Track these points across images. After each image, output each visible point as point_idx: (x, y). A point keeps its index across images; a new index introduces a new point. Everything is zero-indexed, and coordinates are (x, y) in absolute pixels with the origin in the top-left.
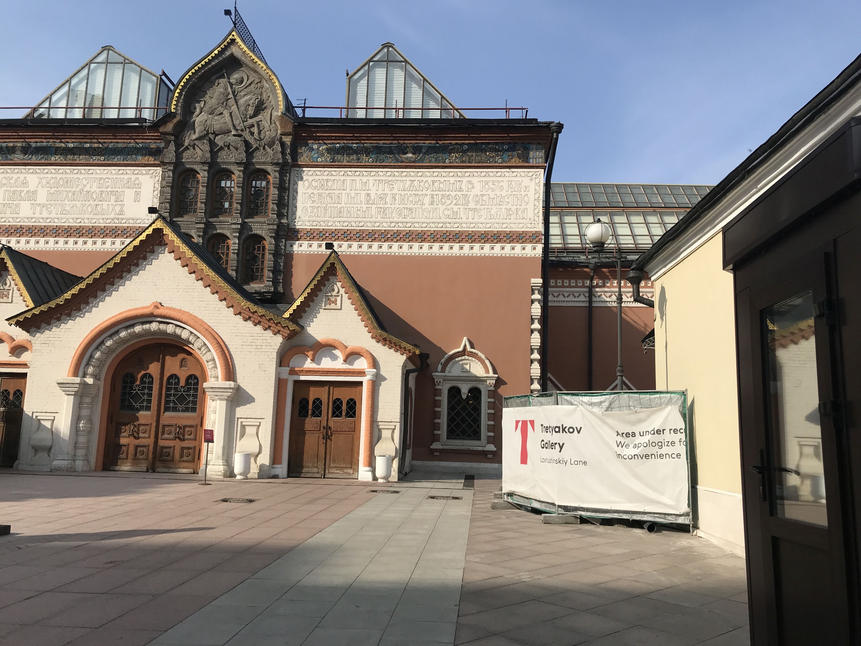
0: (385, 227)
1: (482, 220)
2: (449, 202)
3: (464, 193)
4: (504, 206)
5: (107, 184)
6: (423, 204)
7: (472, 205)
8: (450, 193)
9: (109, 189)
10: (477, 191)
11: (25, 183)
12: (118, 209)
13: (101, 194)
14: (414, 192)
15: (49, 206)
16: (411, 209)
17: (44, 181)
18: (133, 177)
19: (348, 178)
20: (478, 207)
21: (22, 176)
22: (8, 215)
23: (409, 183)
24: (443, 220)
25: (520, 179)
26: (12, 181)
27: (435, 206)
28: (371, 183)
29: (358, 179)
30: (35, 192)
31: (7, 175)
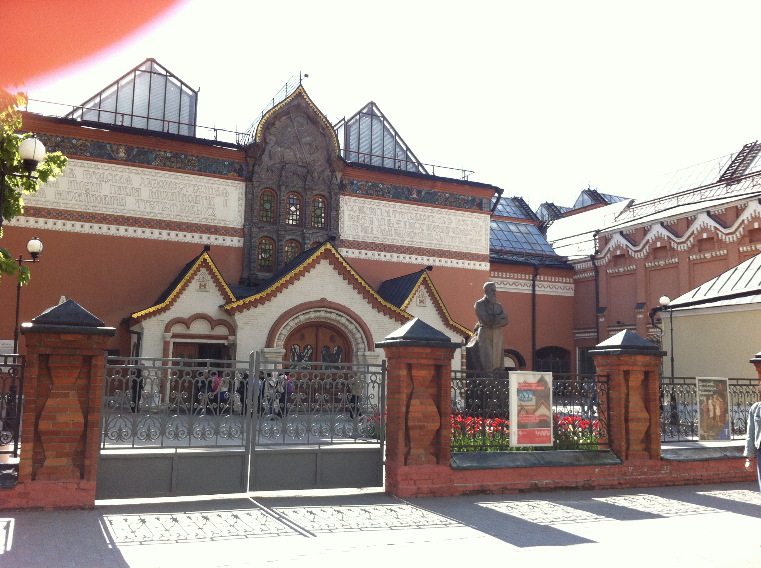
0: (400, 243)
1: (457, 244)
2: (438, 230)
3: (446, 225)
4: (469, 237)
5: (200, 190)
6: (423, 230)
7: (451, 234)
8: (438, 224)
9: (202, 195)
10: (453, 225)
11: (129, 180)
12: (210, 211)
13: (196, 198)
14: (417, 222)
15: (152, 203)
16: (416, 233)
17: (146, 182)
18: (222, 188)
19: (377, 207)
20: (455, 235)
21: (126, 175)
22: (115, 206)
23: (414, 215)
24: (435, 242)
25: (477, 220)
26: (118, 178)
27: (430, 232)
28: (391, 212)
29: (383, 208)
30: (138, 190)
31: (112, 173)
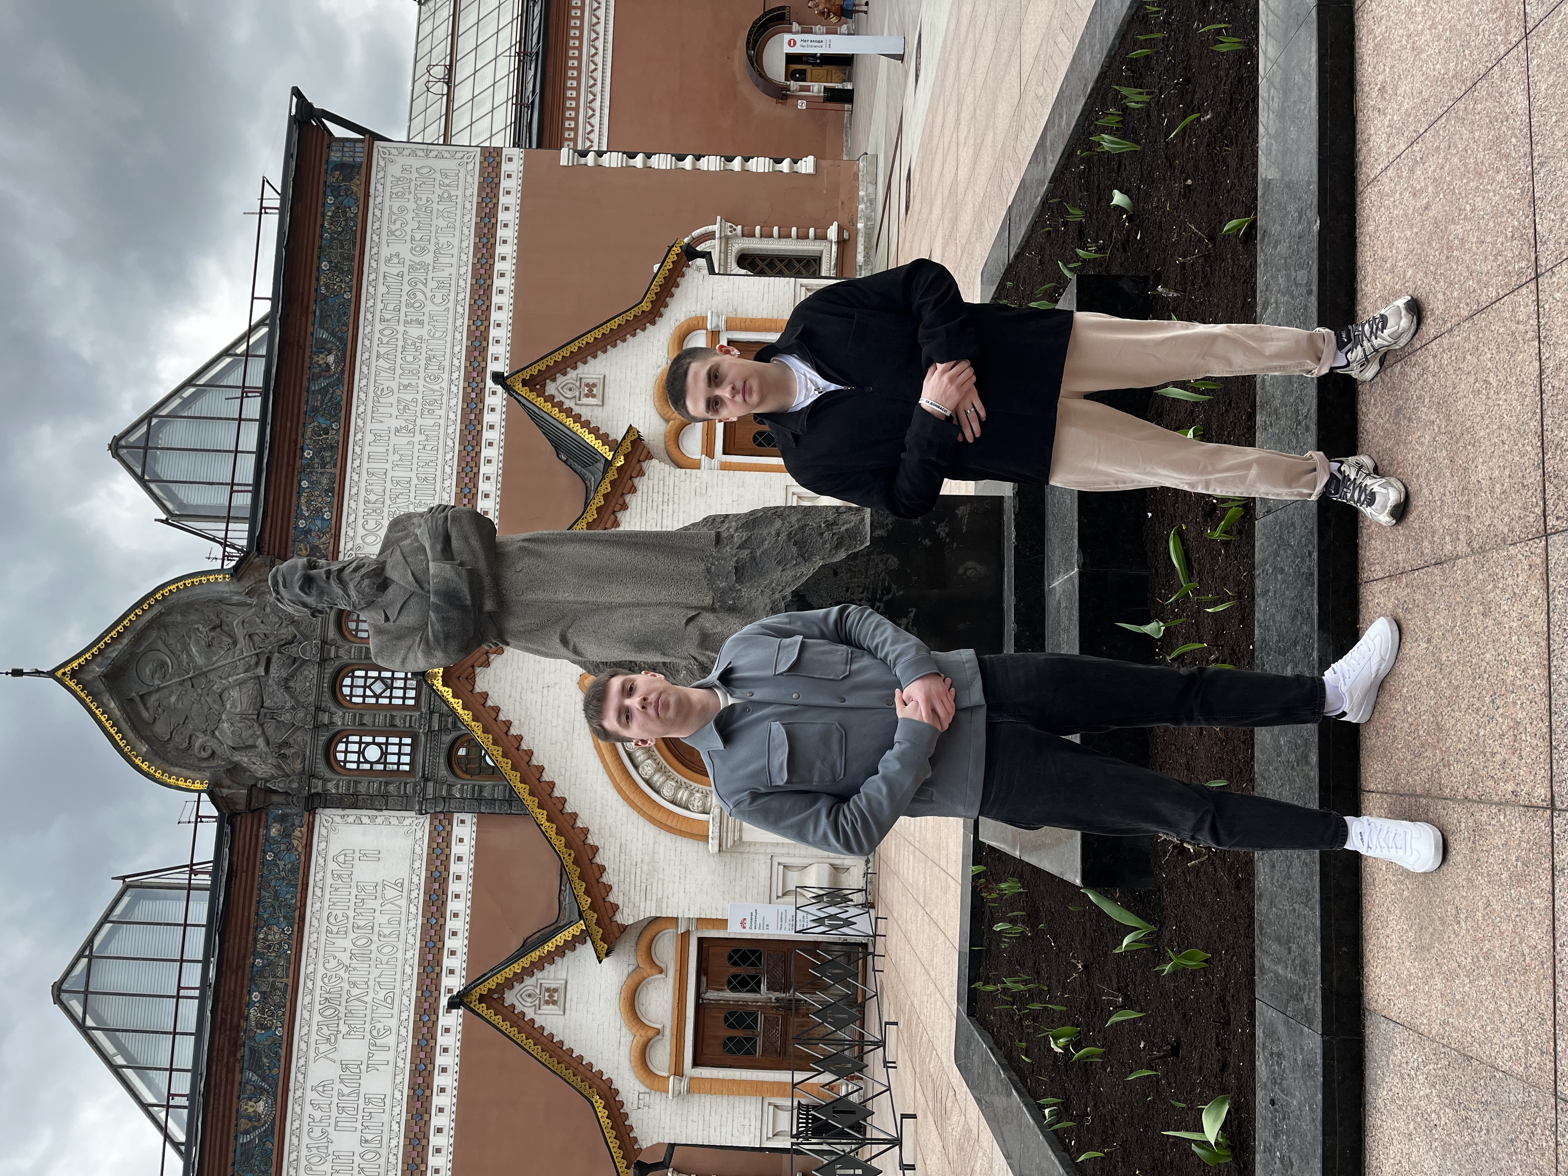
0: (457, 403)
1: (456, 242)
2: (420, 296)
3: (406, 270)
4: (435, 205)
5: (340, 918)
6: (420, 338)
7: (429, 258)
8: (404, 293)
9: (351, 914)
10: (404, 250)
11: (323, 1087)
12: (390, 893)
13: (358, 928)
14: (399, 354)
15: (375, 1033)
16: (429, 359)
17: (323, 1048)
18: (332, 866)
19: (365, 465)
20: (432, 248)
21: (310, 1095)
22: (386, 1117)
23: (381, 362)
24: (451, 305)
25: (389, 179)
26: (318, 1114)
27: (426, 319)
28: (376, 426)
29: (367, 449)
30: (344, 1067)
31: (306, 1128)
